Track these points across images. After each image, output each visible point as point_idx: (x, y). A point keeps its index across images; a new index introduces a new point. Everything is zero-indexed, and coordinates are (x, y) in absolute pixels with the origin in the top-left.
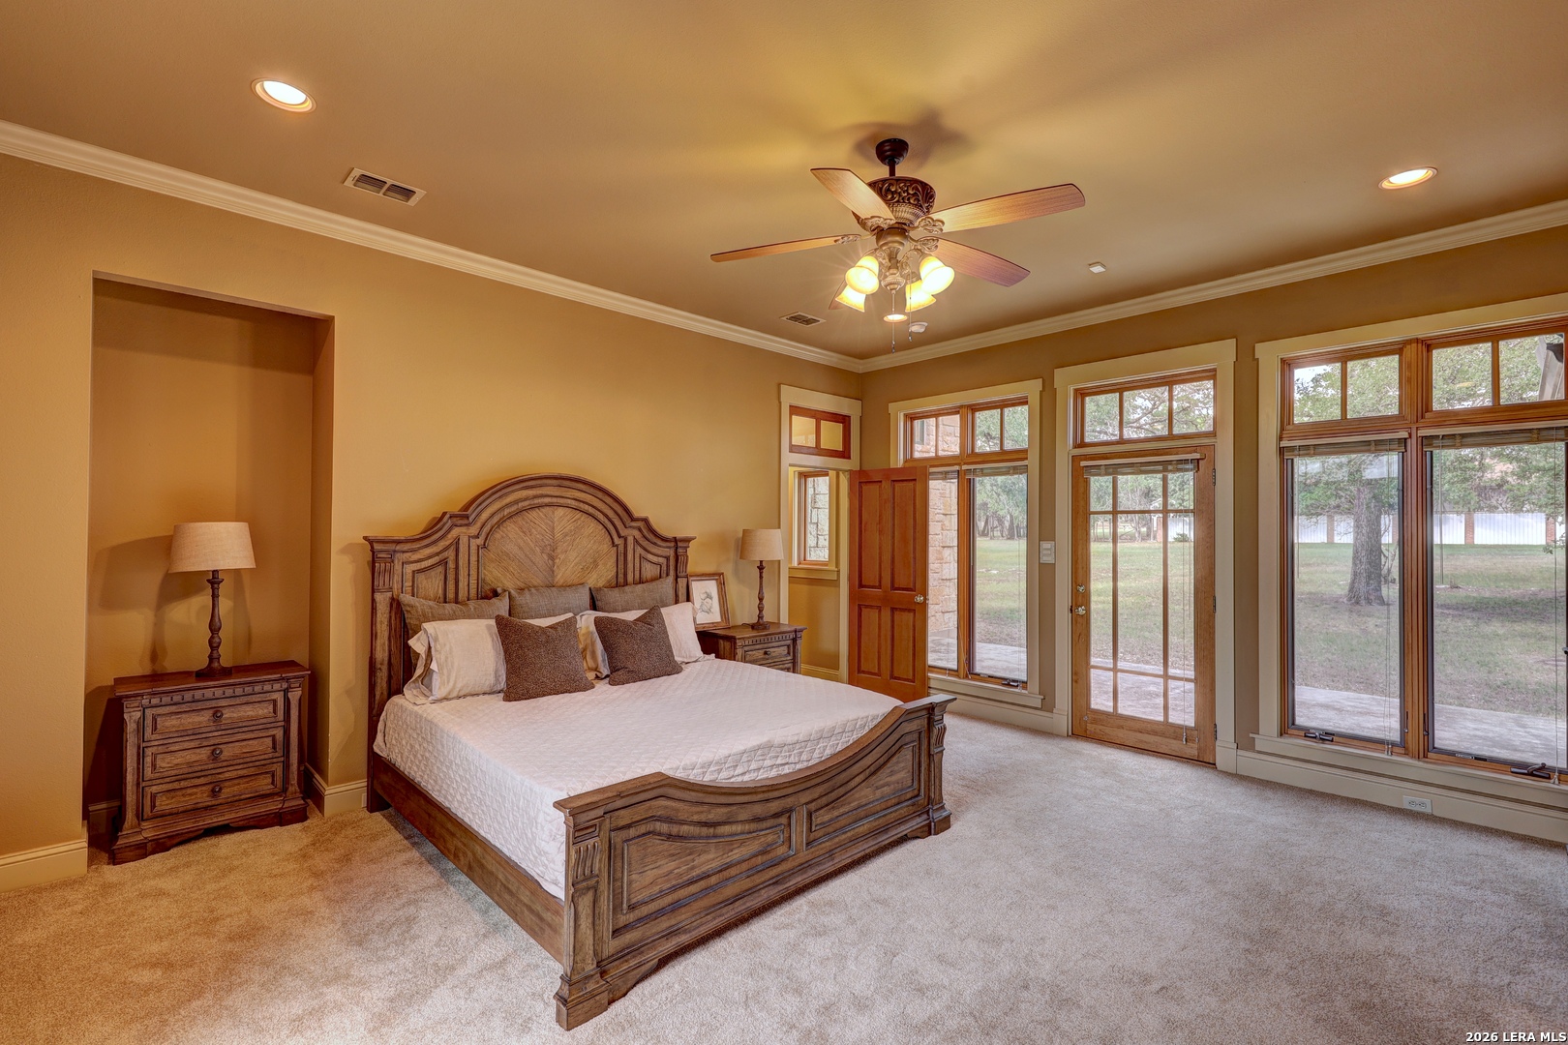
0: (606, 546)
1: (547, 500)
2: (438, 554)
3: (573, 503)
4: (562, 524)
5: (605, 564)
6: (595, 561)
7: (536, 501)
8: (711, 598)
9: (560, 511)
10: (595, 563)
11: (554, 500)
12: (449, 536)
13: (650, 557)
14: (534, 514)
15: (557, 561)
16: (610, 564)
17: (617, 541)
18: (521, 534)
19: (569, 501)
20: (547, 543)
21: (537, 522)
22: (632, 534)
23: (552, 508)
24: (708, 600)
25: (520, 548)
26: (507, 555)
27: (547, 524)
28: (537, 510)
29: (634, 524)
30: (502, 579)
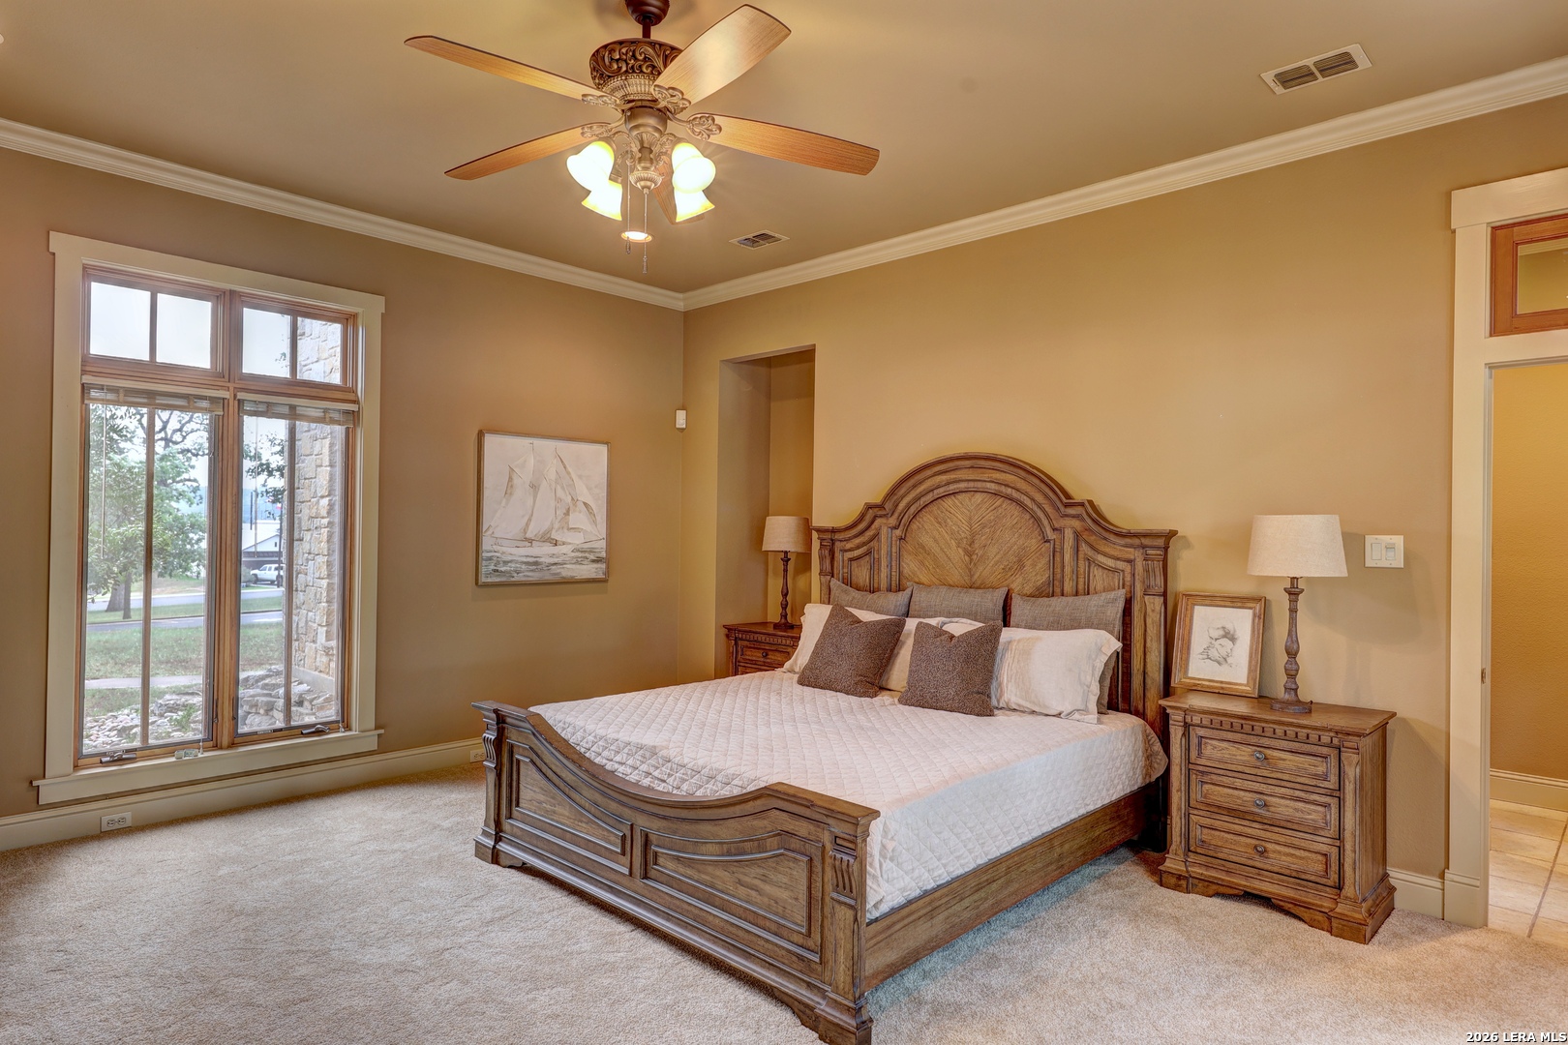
0: (1033, 543)
1: (962, 485)
2: (864, 544)
3: (992, 487)
4: (980, 512)
5: (1034, 565)
6: (1020, 561)
7: (952, 487)
8: (1233, 639)
9: (979, 497)
10: (1020, 564)
11: (971, 484)
12: (873, 527)
13: (1101, 558)
14: (949, 501)
15: (974, 557)
16: (1040, 565)
17: (1051, 535)
18: (937, 525)
19: (988, 485)
20: (963, 535)
21: (952, 511)
22: (1070, 526)
23: (969, 495)
24: (1226, 642)
25: (936, 541)
26: (923, 547)
27: (962, 513)
28: (952, 497)
29: (1071, 511)
30: (918, 573)
